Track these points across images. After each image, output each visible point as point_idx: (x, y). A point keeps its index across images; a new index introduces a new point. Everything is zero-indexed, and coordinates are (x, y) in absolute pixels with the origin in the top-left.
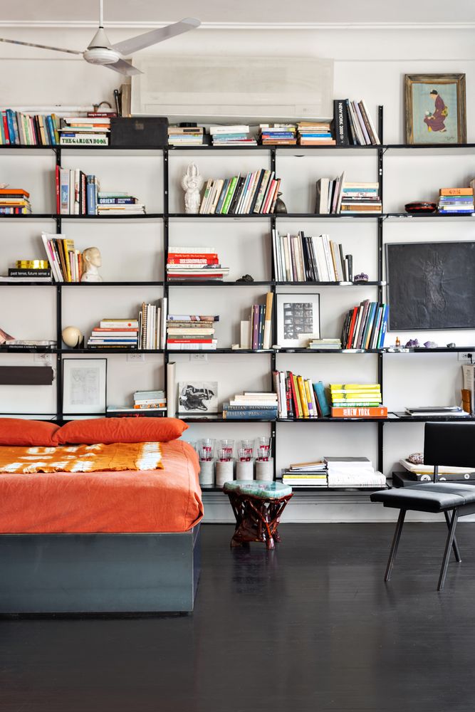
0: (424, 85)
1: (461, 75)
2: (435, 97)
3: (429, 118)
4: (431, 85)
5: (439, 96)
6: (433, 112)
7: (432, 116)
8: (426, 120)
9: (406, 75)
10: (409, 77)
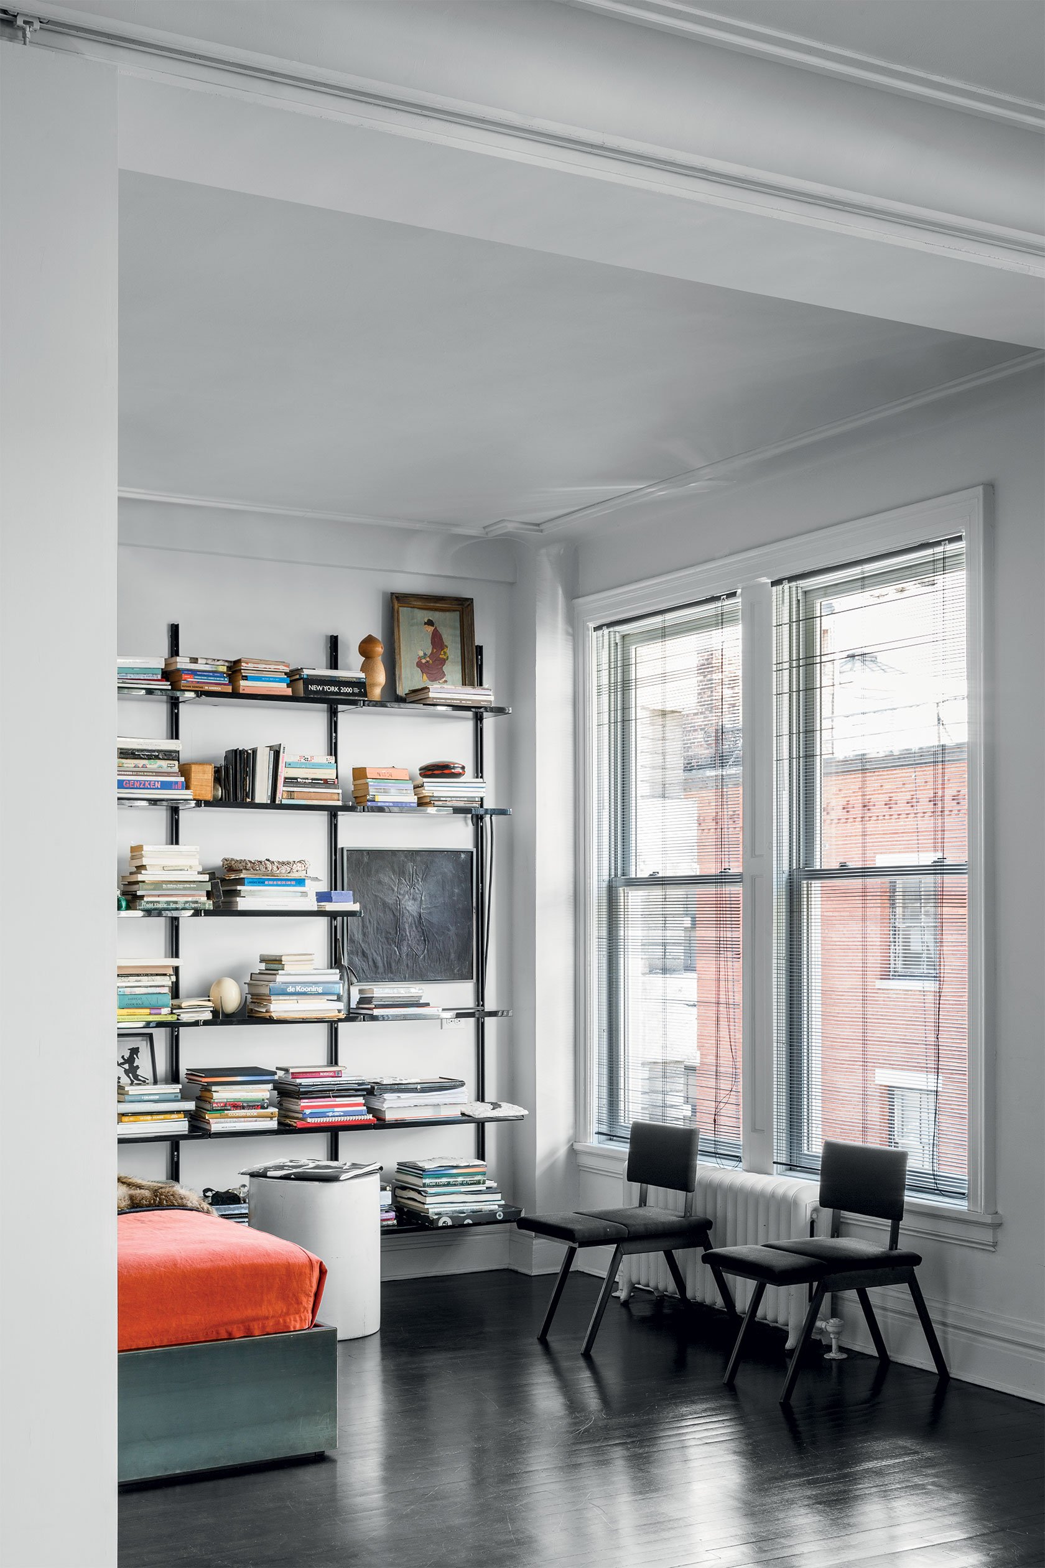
0: (416, 611)
1: (467, 599)
2: (431, 629)
3: (424, 661)
4: (425, 612)
5: (436, 628)
6: (429, 652)
7: (428, 659)
8: (419, 665)
9: (392, 594)
10: (397, 597)
